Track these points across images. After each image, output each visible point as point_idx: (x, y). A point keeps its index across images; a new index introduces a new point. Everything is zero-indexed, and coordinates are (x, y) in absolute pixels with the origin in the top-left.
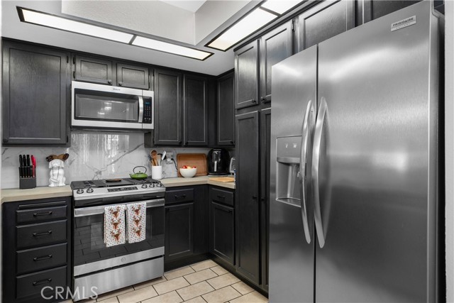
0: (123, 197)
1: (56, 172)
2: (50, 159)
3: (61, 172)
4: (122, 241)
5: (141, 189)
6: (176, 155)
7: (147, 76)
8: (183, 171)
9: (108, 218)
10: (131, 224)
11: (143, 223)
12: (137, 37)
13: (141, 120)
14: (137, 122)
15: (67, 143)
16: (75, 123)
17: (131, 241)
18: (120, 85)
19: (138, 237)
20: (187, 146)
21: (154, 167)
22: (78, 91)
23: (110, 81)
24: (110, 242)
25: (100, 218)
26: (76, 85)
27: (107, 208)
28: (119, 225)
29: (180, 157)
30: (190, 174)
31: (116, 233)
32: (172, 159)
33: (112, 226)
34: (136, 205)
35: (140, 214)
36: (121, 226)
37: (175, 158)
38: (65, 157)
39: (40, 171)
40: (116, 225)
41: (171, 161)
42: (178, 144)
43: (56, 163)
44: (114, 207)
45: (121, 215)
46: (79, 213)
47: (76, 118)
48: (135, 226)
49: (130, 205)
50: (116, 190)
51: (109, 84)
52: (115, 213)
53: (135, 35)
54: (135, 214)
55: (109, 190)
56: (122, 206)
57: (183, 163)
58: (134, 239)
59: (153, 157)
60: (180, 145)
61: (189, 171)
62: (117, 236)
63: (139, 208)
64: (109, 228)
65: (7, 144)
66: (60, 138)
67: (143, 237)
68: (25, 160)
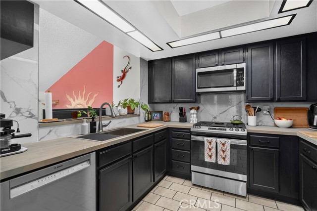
0: (217, 134)
1: (192, 116)
3: (195, 116)
4: (213, 160)
6: (273, 108)
8: (277, 122)
9: (206, 144)
10: (220, 153)
11: (228, 153)
12: (221, 32)
13: (235, 85)
14: (233, 86)
15: (196, 101)
16: (198, 90)
17: (219, 163)
18: (223, 65)
19: (223, 161)
20: (279, 101)
21: (249, 117)
22: (199, 74)
23: (216, 63)
24: (207, 159)
25: (203, 143)
26: (198, 70)
27: (206, 139)
28: (212, 150)
29: (277, 110)
31: (210, 155)
32: (268, 112)
33: (208, 150)
34: (223, 140)
35: (225, 147)
36: (213, 151)
37: (272, 111)
38: (198, 109)
39: (187, 114)
40: (210, 149)
41: (268, 113)
42: (270, 99)
43: (193, 111)
44: (210, 139)
45: (213, 144)
46: (194, 138)
47: (198, 88)
48: (222, 154)
49: (219, 140)
50: (213, 129)
51: (217, 65)
52: (210, 143)
53: (220, 31)
54: (222, 146)
55: (209, 129)
56: (214, 139)
57: (280, 115)
58: (221, 162)
59: (248, 109)
60: (272, 100)
61: (284, 122)
62: (210, 156)
63: (225, 143)
64: (206, 151)
65: (174, 102)
66: (195, 99)
67: (227, 163)
68: (181, 109)
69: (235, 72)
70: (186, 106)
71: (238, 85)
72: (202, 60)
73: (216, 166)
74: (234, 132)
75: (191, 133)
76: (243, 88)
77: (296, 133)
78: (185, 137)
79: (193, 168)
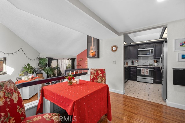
2: (136, 61)
4: (144, 74)
5: (148, 67)
9: (142, 70)
10: (146, 72)
11: (148, 72)
15: (137, 59)
16: (138, 56)
18: (146, 48)
21: (155, 63)
22: (139, 51)
24: (142, 74)
25: (141, 70)
26: (139, 50)
34: (147, 69)
36: (144, 72)
38: (138, 61)
39: (134, 63)
43: (136, 62)
44: (143, 69)
45: (144, 70)
46: (138, 69)
51: (144, 48)
53: (146, 41)
55: (143, 66)
58: (146, 74)
59: (155, 61)
64: (142, 72)
65: (130, 59)
66: (137, 58)
67: (148, 74)
68: (132, 61)
69: (150, 50)
70: (134, 60)
71: (151, 54)
73: (145, 76)
74: (150, 67)
75: (137, 67)
76: (153, 55)
78: (135, 69)
79: (138, 77)
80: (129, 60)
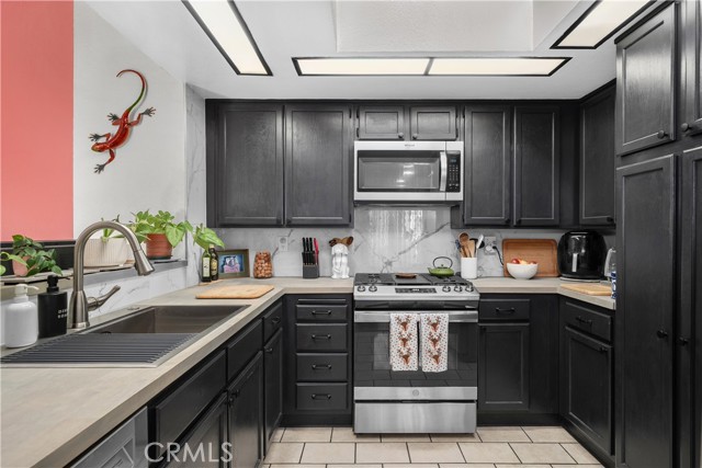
0: (416, 302)
1: (338, 260)
2: (333, 242)
3: (344, 260)
4: (413, 366)
5: (440, 293)
6: (501, 240)
7: (453, 118)
8: (512, 267)
9: (395, 329)
10: (426, 344)
11: (444, 344)
12: (435, 60)
13: (443, 187)
14: (438, 190)
15: (348, 224)
16: (358, 196)
17: (425, 370)
18: (415, 139)
19: (435, 364)
20: (520, 226)
21: (463, 259)
22: (362, 154)
23: (401, 134)
24: (398, 365)
25: (385, 328)
26: (360, 146)
27: (393, 315)
28: (408, 342)
29: (507, 244)
30: (525, 274)
31: (405, 353)
32: (494, 248)
33: (400, 342)
34: (433, 315)
35: (438, 331)
36: (412, 344)
37: (499, 247)
38: (349, 241)
40: (405, 341)
41: (493, 251)
42: (503, 223)
43: (339, 248)
44: (403, 315)
45: (412, 328)
46: (361, 317)
47: (360, 190)
48: (432, 348)
49: (424, 315)
50: (407, 291)
51: (401, 139)
52: (404, 325)
53: (432, 58)
54: (431, 329)
55: (397, 291)
56: (414, 316)
57: (513, 254)
58: (429, 366)
59: (463, 244)
60: (507, 225)
61: (523, 268)
62: (406, 358)
63: (438, 322)
64: (396, 344)
65: (290, 225)
66: (342, 217)
67: (443, 367)
68: (308, 245)
69: (444, 159)
70: (321, 237)
71: (448, 189)
72: (367, 122)
73: (420, 378)
75: (350, 303)
76: (458, 196)
77: (555, 289)
78: (334, 316)
79: (361, 392)
80: (285, 232)
